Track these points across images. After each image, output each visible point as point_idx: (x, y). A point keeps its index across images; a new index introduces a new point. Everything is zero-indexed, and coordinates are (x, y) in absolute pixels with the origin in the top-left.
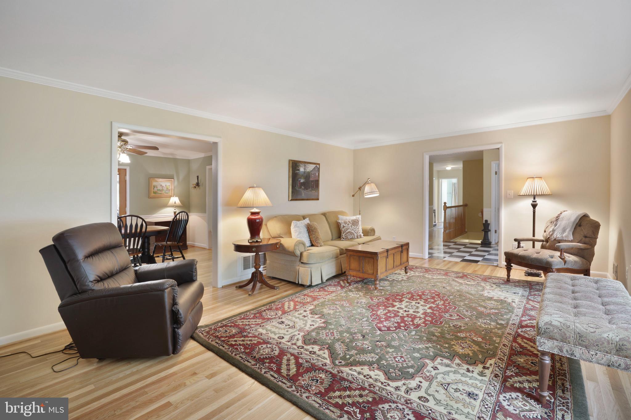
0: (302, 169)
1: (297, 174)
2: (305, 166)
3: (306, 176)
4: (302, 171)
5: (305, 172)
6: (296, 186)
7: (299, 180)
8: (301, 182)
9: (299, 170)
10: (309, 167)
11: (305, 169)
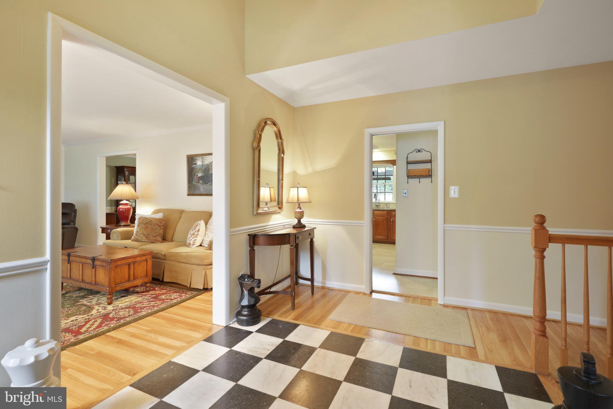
0: (199, 163)
1: (194, 168)
2: (203, 158)
3: (205, 169)
4: (199, 165)
5: (202, 165)
6: (193, 181)
7: (196, 174)
8: (199, 176)
9: (196, 164)
10: (207, 158)
11: (203, 162)
